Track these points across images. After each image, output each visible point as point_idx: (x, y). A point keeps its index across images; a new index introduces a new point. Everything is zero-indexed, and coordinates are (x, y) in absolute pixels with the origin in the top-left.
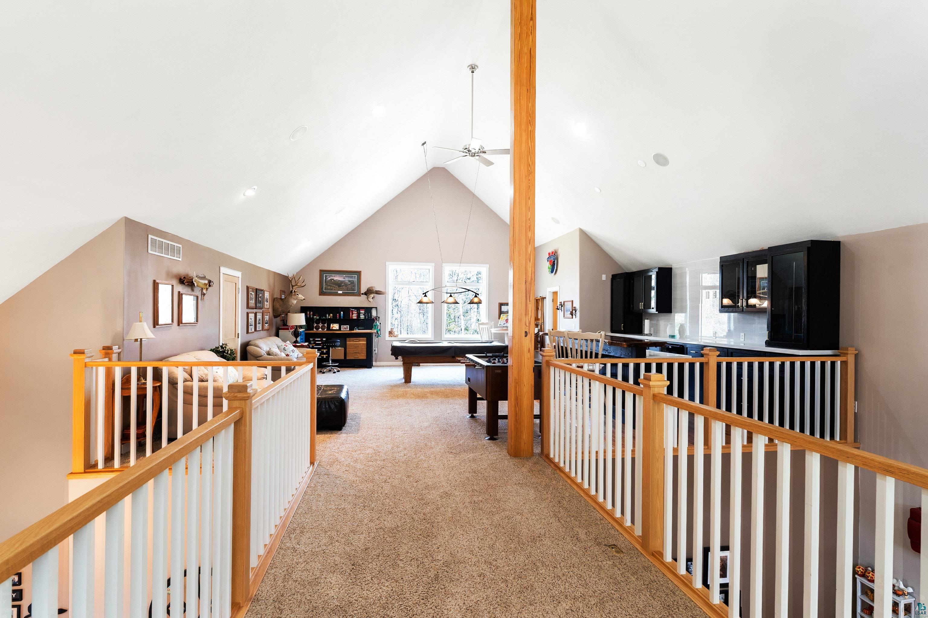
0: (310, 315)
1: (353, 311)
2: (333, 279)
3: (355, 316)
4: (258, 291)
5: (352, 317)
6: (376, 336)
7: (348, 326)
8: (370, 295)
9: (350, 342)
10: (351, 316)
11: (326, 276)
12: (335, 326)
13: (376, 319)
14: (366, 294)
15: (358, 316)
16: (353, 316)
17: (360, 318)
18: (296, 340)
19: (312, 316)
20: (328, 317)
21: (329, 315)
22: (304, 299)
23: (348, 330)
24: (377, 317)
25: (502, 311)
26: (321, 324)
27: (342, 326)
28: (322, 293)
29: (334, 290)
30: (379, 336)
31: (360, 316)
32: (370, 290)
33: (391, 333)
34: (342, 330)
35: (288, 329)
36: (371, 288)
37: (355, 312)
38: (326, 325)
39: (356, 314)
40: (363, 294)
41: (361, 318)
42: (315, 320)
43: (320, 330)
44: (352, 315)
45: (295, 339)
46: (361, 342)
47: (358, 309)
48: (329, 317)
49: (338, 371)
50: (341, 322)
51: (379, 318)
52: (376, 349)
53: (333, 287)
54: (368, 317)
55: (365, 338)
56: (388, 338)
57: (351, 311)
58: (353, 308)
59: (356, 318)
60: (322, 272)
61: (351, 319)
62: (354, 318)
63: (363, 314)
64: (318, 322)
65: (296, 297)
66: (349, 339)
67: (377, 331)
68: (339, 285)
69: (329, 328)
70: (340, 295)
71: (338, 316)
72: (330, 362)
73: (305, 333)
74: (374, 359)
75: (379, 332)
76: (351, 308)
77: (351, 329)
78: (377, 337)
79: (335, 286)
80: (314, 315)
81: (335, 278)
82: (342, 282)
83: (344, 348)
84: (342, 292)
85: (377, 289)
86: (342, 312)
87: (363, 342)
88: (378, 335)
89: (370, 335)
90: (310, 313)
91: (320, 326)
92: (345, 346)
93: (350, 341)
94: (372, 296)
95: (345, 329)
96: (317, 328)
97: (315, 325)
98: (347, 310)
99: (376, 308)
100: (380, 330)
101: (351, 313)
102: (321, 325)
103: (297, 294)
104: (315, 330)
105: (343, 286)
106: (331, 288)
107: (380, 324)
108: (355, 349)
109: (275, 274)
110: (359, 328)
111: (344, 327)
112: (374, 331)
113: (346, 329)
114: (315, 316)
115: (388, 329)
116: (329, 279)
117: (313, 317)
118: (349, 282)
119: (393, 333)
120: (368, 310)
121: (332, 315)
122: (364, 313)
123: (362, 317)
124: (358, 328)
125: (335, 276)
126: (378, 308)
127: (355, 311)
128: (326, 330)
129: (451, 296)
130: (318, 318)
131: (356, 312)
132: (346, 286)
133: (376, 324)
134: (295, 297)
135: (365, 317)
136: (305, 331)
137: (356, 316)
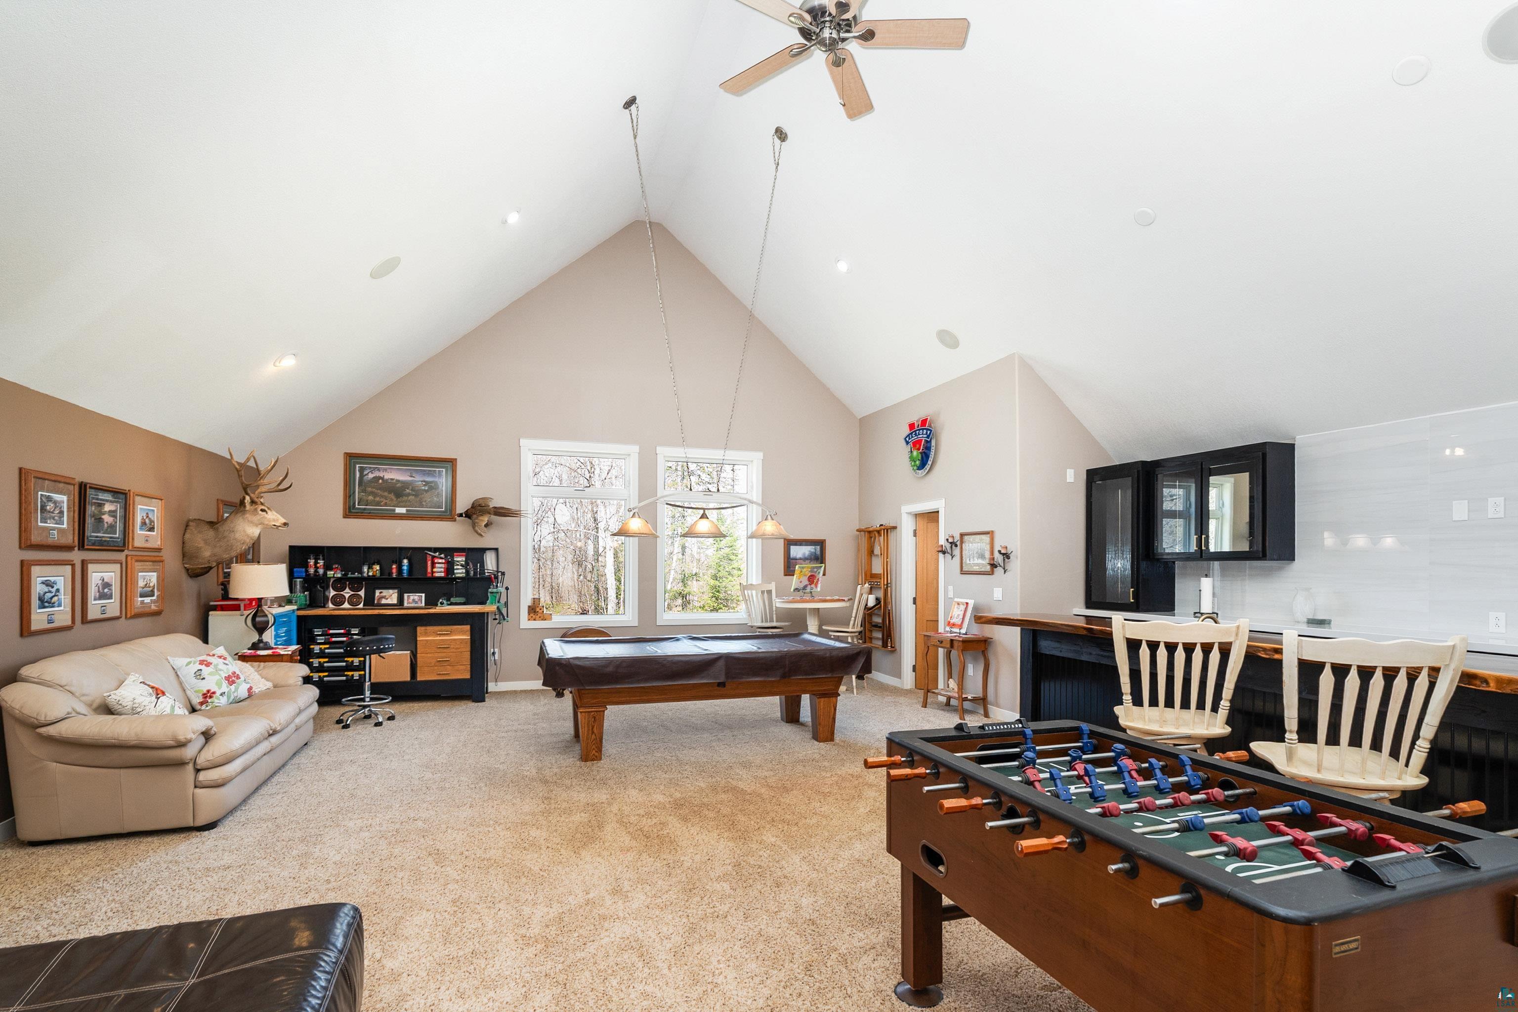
0: (316, 568)
1: (433, 557)
2: (382, 478)
3: (439, 571)
4: (89, 492)
5: (433, 572)
6: (495, 619)
7: (423, 595)
8: (481, 518)
9: (426, 636)
10: (429, 570)
11: (362, 470)
12: (390, 596)
13: (496, 577)
14: (468, 515)
15: (450, 569)
16: (435, 570)
17: (454, 574)
18: (260, 641)
19: (321, 571)
20: (368, 572)
21: (370, 568)
22: (285, 524)
23: (423, 604)
24: (498, 572)
25: (791, 556)
26: (347, 590)
27: (406, 595)
28: (350, 512)
29: (386, 505)
30: (504, 619)
31: (454, 569)
32: (480, 505)
33: (534, 610)
34: (406, 604)
35: (236, 608)
36: (481, 502)
37: (440, 561)
38: (362, 593)
39: (443, 565)
40: (461, 515)
41: (457, 575)
42: (332, 581)
43: (346, 605)
44: (433, 566)
45: (255, 637)
46: (456, 635)
47: (449, 552)
48: (371, 574)
49: (391, 718)
50: (404, 585)
51: (503, 574)
52: (496, 650)
53: (382, 496)
54: (475, 573)
55: (468, 627)
56: (525, 622)
57: (429, 558)
58: (435, 550)
59: (442, 575)
60: (352, 459)
61: (429, 578)
62: (437, 575)
63: (462, 565)
64: (339, 585)
65: (258, 517)
66: (423, 628)
67: (498, 608)
68: (398, 491)
69: (370, 601)
70: (401, 517)
71: (394, 571)
72: (368, 693)
73: (299, 617)
74: (491, 674)
75: (504, 611)
76: (430, 549)
77: (431, 602)
78: (499, 623)
79: (386, 494)
80: (327, 567)
81: (388, 476)
82: (406, 485)
83: (412, 652)
84: (407, 511)
85: (496, 503)
86: (405, 561)
87: (461, 635)
88: (501, 616)
89: (482, 616)
90: (316, 563)
91: (347, 596)
92: (412, 644)
93: (426, 634)
94: (485, 519)
95: (415, 601)
96: (338, 601)
97: (332, 593)
98: (418, 555)
99: (496, 550)
100: (506, 604)
101: (429, 563)
102: (347, 593)
103: (262, 510)
104: (331, 605)
105: (409, 495)
106: (378, 499)
107: (507, 589)
108: (440, 655)
109: (190, 451)
110: (453, 600)
111: (412, 598)
112: (489, 608)
113: (416, 603)
114: (331, 569)
115: (526, 601)
116: (371, 476)
117: (325, 574)
118: (425, 485)
119: (538, 609)
120: (475, 555)
121: (378, 567)
122: (466, 561)
123: (459, 572)
124: (448, 600)
125: (385, 470)
126: (500, 550)
127: (442, 558)
128: (361, 606)
129: (704, 516)
130: (339, 575)
131: (443, 561)
132: (416, 496)
133: (495, 590)
134: (255, 519)
135: (467, 572)
136: (298, 609)
137: (443, 570)
